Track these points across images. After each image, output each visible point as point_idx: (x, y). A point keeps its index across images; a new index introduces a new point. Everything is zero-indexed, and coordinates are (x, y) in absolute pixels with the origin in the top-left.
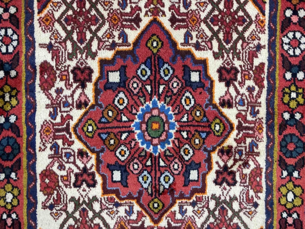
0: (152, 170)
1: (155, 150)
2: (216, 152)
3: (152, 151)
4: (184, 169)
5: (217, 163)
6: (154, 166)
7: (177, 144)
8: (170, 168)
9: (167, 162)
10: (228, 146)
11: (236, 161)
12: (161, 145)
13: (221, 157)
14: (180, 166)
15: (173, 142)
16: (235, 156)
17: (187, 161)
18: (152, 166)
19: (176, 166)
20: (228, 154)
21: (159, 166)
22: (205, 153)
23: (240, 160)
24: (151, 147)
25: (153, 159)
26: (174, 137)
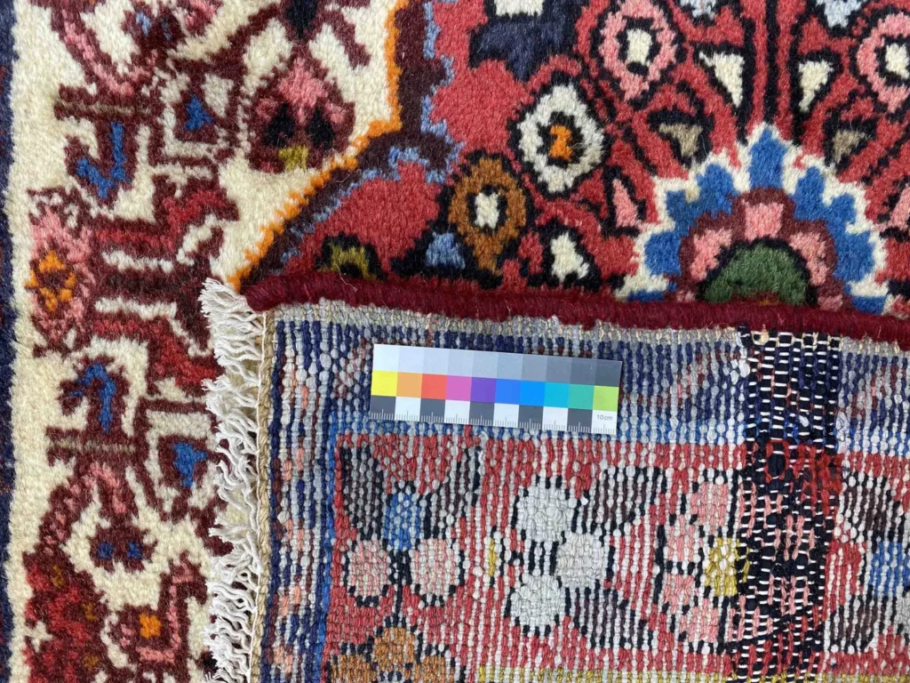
0: (796, 30)
1: (768, 156)
2: (360, 132)
3: (792, 154)
4: (584, 27)
5: (358, 56)
6: (782, 57)
7: (621, 195)
8: (680, 39)
9: (698, 79)
10: (279, 167)
11: (230, 63)
12: (730, 195)
13: (334, 93)
14: (609, 47)
15: (645, 210)
16: (235, 94)
17: (561, 78)
18: (796, 58)
19: (639, 44)
20: (285, 111)
21: (746, 51)
22: (439, 128)
23: (196, 70)
24: (790, 182)
25: (784, 101)
26: (640, 244)
